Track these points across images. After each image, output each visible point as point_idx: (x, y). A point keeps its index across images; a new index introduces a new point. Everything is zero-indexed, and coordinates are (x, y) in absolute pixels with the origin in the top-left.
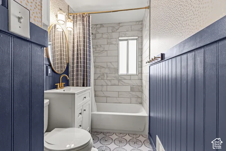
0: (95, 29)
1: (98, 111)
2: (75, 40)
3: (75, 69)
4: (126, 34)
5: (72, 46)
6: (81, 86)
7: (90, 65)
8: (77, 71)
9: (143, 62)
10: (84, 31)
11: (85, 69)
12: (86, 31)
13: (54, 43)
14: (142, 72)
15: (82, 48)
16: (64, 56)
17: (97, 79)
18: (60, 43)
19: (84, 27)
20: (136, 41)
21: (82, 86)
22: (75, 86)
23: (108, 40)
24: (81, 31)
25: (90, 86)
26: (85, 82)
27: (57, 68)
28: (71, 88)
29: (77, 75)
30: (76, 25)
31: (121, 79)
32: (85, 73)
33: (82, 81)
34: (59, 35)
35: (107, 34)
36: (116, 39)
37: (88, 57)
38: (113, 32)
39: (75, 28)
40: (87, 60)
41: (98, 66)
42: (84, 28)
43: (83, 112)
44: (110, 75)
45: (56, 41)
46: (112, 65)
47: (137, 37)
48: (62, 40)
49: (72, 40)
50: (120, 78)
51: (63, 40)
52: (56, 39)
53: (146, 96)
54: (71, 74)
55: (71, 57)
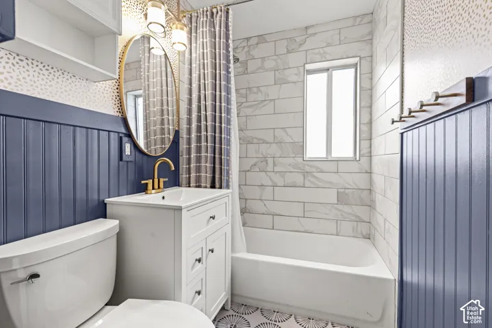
0: (246, 49)
1: (248, 251)
2: (194, 75)
3: (193, 145)
4: (325, 53)
5: (187, 89)
6: (206, 187)
7: (229, 134)
8: (199, 149)
9: (373, 124)
10: (215, 50)
11: (217, 146)
12: (220, 49)
13: (148, 85)
14: (371, 152)
15: (209, 92)
16: (168, 115)
17: (248, 171)
18: (159, 85)
19: (215, 39)
20: (353, 70)
21: (209, 186)
22: (193, 187)
23: (277, 72)
24: (208, 50)
25: (228, 187)
26: (217, 176)
27: (153, 142)
28: (182, 191)
29: (199, 159)
30: (196, 37)
31: (310, 171)
32: (217, 156)
33: (209, 175)
34: (159, 66)
35: (275, 57)
36: (299, 70)
37: (223, 115)
38: (288, 52)
39: (193, 45)
40: (221, 123)
41: (253, 138)
42: (215, 43)
43: (206, 257)
44: (281, 160)
45: (151, 80)
46: (288, 135)
47: (356, 60)
48: (164, 78)
49: (187, 76)
50: (307, 169)
51: (167, 77)
52: (151, 76)
53: (385, 220)
54: (183, 158)
55: (184, 116)
